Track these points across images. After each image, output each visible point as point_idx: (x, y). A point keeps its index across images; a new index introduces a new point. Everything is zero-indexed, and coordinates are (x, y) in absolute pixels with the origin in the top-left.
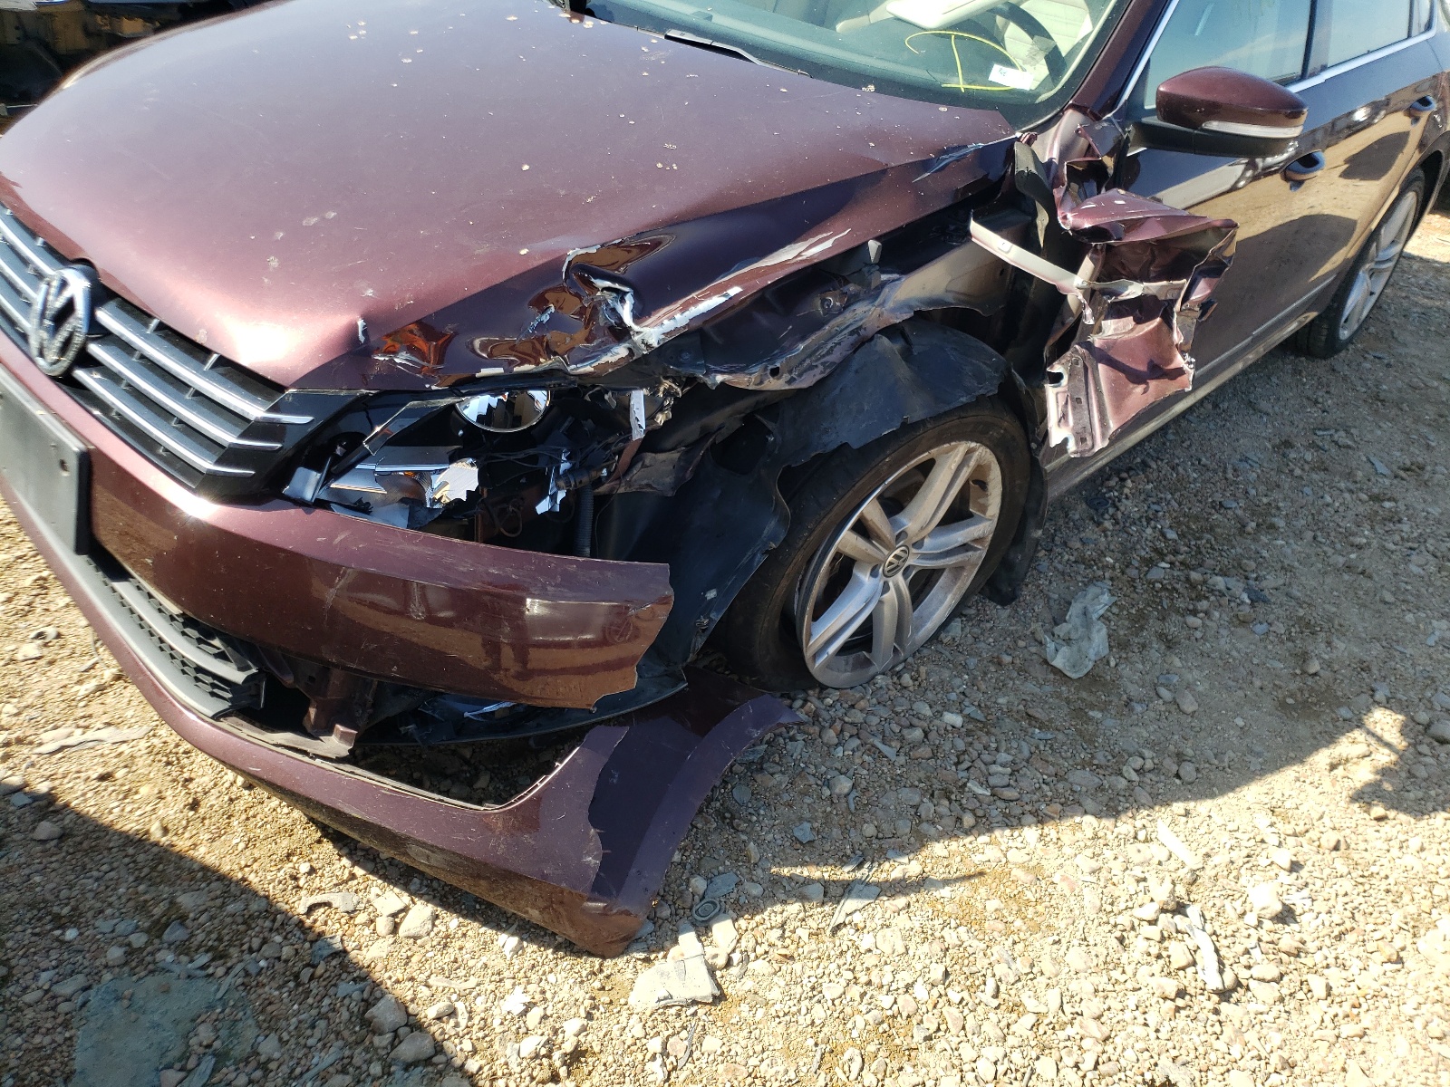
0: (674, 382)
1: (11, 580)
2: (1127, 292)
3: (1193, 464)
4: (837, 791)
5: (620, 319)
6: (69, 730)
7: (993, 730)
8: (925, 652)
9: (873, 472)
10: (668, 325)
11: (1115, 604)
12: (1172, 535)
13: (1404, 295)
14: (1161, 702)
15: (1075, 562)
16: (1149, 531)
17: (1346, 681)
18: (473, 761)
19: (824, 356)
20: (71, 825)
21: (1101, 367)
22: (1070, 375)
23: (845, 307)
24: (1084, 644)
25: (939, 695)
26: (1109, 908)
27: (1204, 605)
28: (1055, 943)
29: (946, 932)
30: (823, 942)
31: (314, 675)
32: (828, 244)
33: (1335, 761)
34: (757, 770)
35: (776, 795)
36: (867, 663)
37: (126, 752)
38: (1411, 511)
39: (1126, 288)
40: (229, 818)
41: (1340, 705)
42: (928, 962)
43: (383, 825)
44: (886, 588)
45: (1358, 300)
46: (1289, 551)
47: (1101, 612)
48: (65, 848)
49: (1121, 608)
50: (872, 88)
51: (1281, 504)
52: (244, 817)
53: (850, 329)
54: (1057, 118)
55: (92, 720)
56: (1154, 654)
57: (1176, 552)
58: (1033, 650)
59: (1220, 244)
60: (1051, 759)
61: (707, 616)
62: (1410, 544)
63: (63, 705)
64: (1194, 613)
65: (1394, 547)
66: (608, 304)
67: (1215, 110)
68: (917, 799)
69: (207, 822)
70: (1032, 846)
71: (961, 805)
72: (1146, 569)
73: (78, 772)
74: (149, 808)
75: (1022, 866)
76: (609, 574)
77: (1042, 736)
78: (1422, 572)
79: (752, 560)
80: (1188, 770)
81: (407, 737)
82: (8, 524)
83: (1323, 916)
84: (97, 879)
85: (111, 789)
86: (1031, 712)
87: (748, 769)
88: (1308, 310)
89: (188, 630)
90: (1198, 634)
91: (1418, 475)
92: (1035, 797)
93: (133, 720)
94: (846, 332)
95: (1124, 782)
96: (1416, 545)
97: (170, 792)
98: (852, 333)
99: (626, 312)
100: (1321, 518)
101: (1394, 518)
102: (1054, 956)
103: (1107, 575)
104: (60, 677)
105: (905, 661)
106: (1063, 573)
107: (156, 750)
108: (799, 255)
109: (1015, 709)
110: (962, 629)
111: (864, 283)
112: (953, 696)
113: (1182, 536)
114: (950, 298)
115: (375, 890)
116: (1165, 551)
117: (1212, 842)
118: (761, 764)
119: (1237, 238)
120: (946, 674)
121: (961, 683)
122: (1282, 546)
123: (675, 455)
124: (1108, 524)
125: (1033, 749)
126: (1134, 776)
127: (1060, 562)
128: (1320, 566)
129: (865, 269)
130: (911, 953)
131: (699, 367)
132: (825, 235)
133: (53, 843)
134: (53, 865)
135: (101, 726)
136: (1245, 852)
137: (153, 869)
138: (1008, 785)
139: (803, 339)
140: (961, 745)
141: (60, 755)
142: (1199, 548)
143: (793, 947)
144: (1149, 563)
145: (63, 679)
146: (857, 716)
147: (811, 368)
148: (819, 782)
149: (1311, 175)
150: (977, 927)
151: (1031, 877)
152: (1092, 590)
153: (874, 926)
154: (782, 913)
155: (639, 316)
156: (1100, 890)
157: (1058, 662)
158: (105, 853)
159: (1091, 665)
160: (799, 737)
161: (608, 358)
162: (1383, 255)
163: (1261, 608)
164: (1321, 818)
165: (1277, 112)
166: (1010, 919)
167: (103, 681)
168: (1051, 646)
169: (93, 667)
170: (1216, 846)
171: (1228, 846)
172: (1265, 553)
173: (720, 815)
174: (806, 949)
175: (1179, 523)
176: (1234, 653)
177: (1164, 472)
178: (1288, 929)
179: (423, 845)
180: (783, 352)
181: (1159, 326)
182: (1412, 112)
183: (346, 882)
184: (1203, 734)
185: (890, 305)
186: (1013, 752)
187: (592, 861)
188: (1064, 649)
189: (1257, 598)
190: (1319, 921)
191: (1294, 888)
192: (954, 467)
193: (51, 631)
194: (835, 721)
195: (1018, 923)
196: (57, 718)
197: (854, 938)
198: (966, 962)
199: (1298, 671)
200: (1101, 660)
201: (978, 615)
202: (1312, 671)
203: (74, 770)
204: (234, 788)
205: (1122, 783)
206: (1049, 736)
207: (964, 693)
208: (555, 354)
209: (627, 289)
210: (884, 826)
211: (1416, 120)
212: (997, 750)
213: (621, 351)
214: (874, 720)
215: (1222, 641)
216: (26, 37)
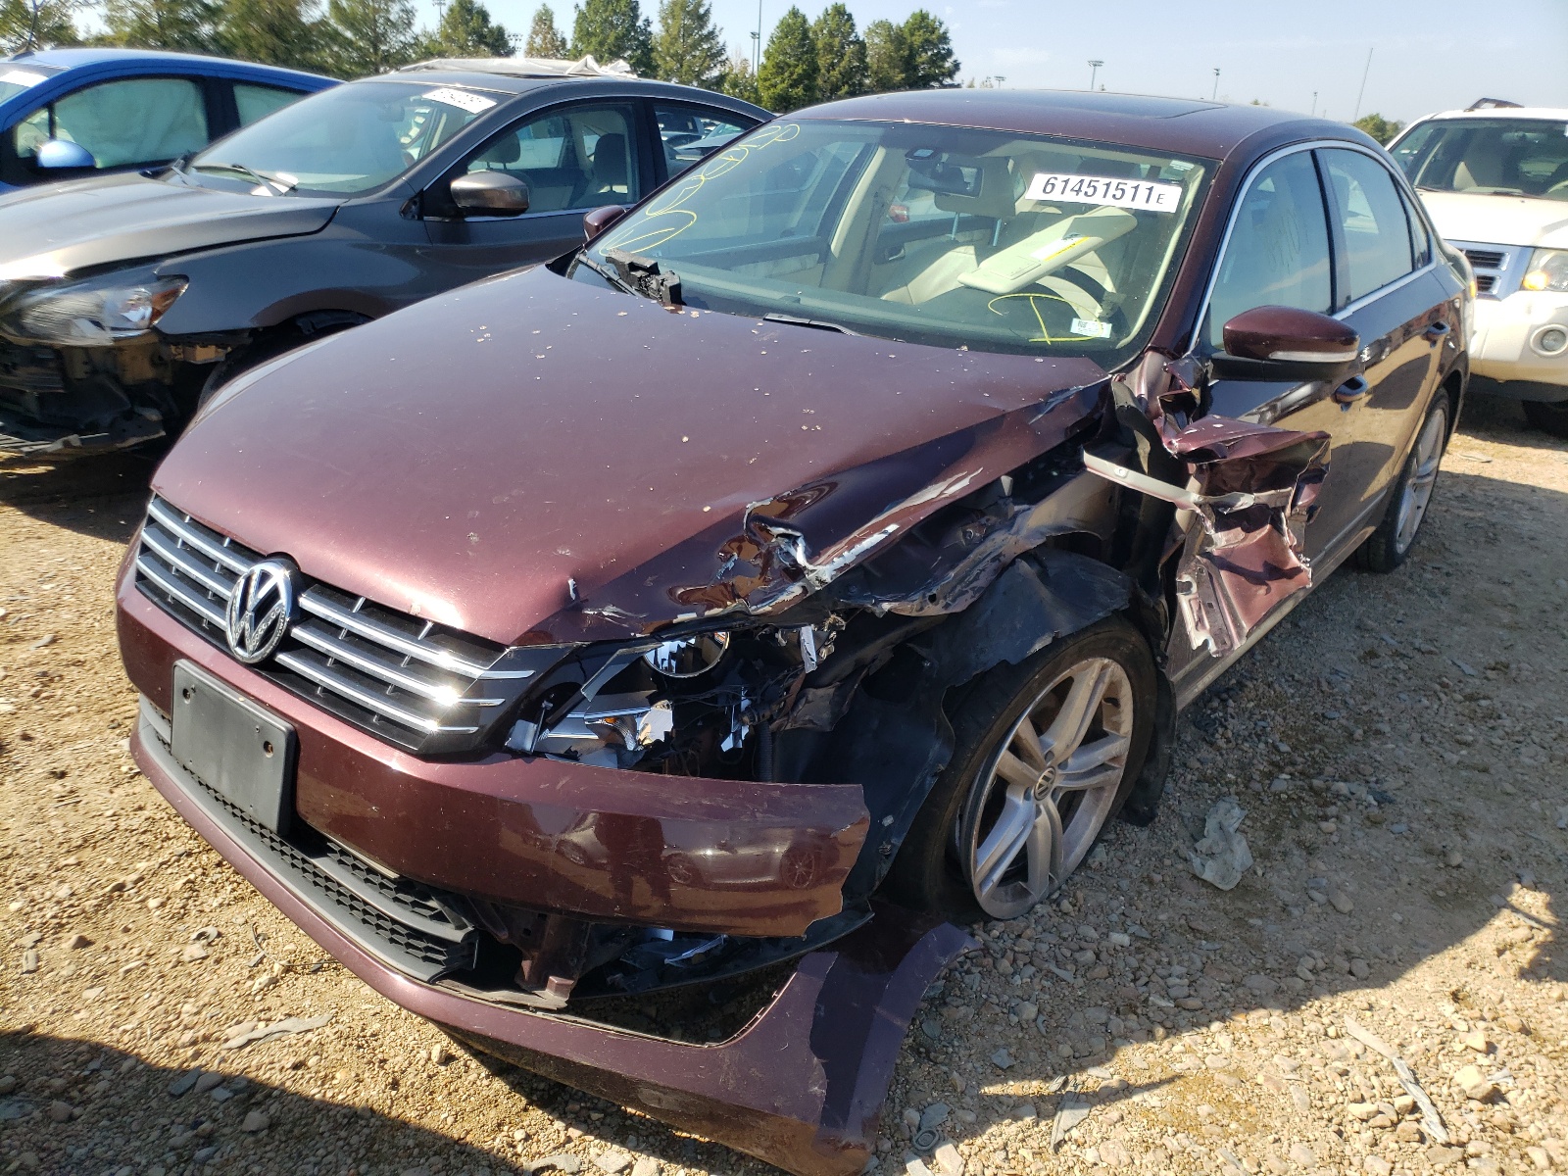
0: (838, 615)
1: (159, 885)
2: (1240, 503)
3: (1287, 681)
4: (1025, 1017)
5: (795, 561)
6: (252, 1024)
7: (1161, 946)
8: (1077, 878)
9: (1026, 689)
10: (838, 562)
11: (1247, 817)
12: (1284, 748)
13: (1444, 508)
14: (1316, 904)
15: (1198, 781)
16: (1262, 746)
17: (1491, 871)
18: (659, 1019)
19: (972, 582)
20: (278, 1114)
21: (1223, 573)
22: (1198, 584)
23: (986, 537)
24: (1228, 856)
25: (1101, 918)
26: (1319, 1103)
27: (1332, 810)
28: (1276, 1141)
29: (1166, 1140)
30: (1049, 1160)
31: (529, 927)
32: (965, 482)
33: (1501, 947)
34: (940, 1005)
35: (965, 1026)
36: (1025, 893)
37: (314, 1040)
38: (1508, 707)
39: (1238, 500)
40: (431, 1094)
41: (1491, 893)
42: (1156, 1169)
43: (614, 1070)
44: (1038, 812)
45: (1408, 515)
46: (1401, 753)
47: (1236, 826)
48: (277, 1137)
49: (1255, 820)
50: (965, 348)
51: (1382, 711)
52: (446, 1092)
53: (992, 556)
54: (1139, 359)
55: (272, 1013)
56: (1298, 857)
57: (1293, 764)
58: (1180, 867)
59: (1318, 453)
60: (1224, 967)
61: (889, 843)
62: (1516, 738)
63: (240, 1001)
64: (1326, 818)
65: (1500, 742)
66: (781, 549)
67: (1277, 342)
68: (1103, 1018)
69: (410, 1100)
70: (1228, 1051)
71: (1148, 1018)
72: (1268, 782)
73: (272, 1063)
74: (350, 1092)
75: (1223, 1070)
76: (810, 797)
77: (1210, 946)
78: (1535, 763)
79: (922, 784)
80: (1360, 966)
81: (614, 988)
82: (144, 832)
83: (1528, 1091)
84: (315, 1164)
85: (307, 1077)
86: (1193, 925)
87: (932, 1004)
88: (1368, 524)
89: (401, 896)
90: (1335, 838)
91: (1506, 674)
92: (1218, 1004)
93: (312, 1010)
94: (989, 559)
95: (1301, 982)
96: (1521, 739)
97: (366, 1075)
98: (993, 560)
99: (800, 555)
100: (1423, 720)
101: (1492, 715)
102: (1278, 1153)
103: (1232, 790)
104: (230, 974)
105: (1060, 888)
106: (1189, 792)
107: (345, 1036)
108: (942, 493)
109: (1177, 924)
110: (1107, 854)
111: (1000, 513)
112: (1114, 917)
113: (1294, 748)
114: (1071, 524)
115: (593, 1151)
116: (1282, 764)
117: (1402, 1033)
118: (943, 999)
119: (1332, 447)
120: (1102, 898)
121: (1119, 904)
122: (1393, 749)
123: (830, 690)
124: (1221, 743)
125: (1205, 959)
126: (1310, 976)
127: (1184, 782)
128: (1435, 765)
129: (1001, 502)
130: (1137, 1162)
131: (867, 598)
132: (960, 475)
133: (265, 1132)
134: (269, 1155)
135: (283, 1017)
136: (1437, 1040)
137: (369, 1150)
138: (1189, 996)
139: (952, 568)
140: (1133, 962)
141: (249, 1049)
142: (1313, 758)
143: (1020, 1167)
144: (1270, 776)
145: (234, 975)
146: (1025, 945)
147: (962, 593)
148: (1005, 1010)
149: (1354, 398)
150: (1195, 1132)
151: (1234, 1080)
152: (1222, 806)
153: (1094, 1140)
154: (1001, 1135)
155: (812, 556)
156: (1306, 1087)
157: (1208, 876)
158: (317, 1138)
159: (1239, 877)
160: (975, 970)
161: (785, 597)
162: (1422, 471)
163: (1388, 808)
164: (1501, 1001)
165: (1333, 340)
166: (1224, 1122)
167: (274, 974)
168: (1197, 862)
169: (261, 962)
170: (1407, 1036)
171: (1419, 1035)
172: (1379, 758)
173: (915, 1050)
174: (1033, 1168)
175: (1288, 737)
176: (1374, 853)
177: (1261, 690)
178: (1497, 1107)
179: (655, 1087)
180: (937, 581)
181: (1269, 533)
182: (1430, 336)
183: (563, 1145)
184: (1364, 932)
185: (1024, 532)
186: (1186, 964)
187: (818, 1090)
188: (1210, 863)
189: (1383, 799)
190: (1525, 1097)
191: (1494, 1068)
192: (1092, 683)
193: (212, 931)
194: (1006, 951)
195: (1233, 1126)
196: (237, 1013)
197: (1078, 1153)
198: (1193, 1167)
199: (1442, 865)
200: (1248, 870)
201: (1118, 839)
202: (1455, 863)
203: (267, 1061)
204: (430, 1065)
205: (1300, 984)
206: (1217, 946)
207: (1123, 914)
208: (739, 597)
209: (798, 534)
210: (1079, 1046)
211: (1434, 343)
212: (1169, 963)
213: (796, 590)
214: (1044, 947)
215: (1360, 843)
216: (95, 372)
